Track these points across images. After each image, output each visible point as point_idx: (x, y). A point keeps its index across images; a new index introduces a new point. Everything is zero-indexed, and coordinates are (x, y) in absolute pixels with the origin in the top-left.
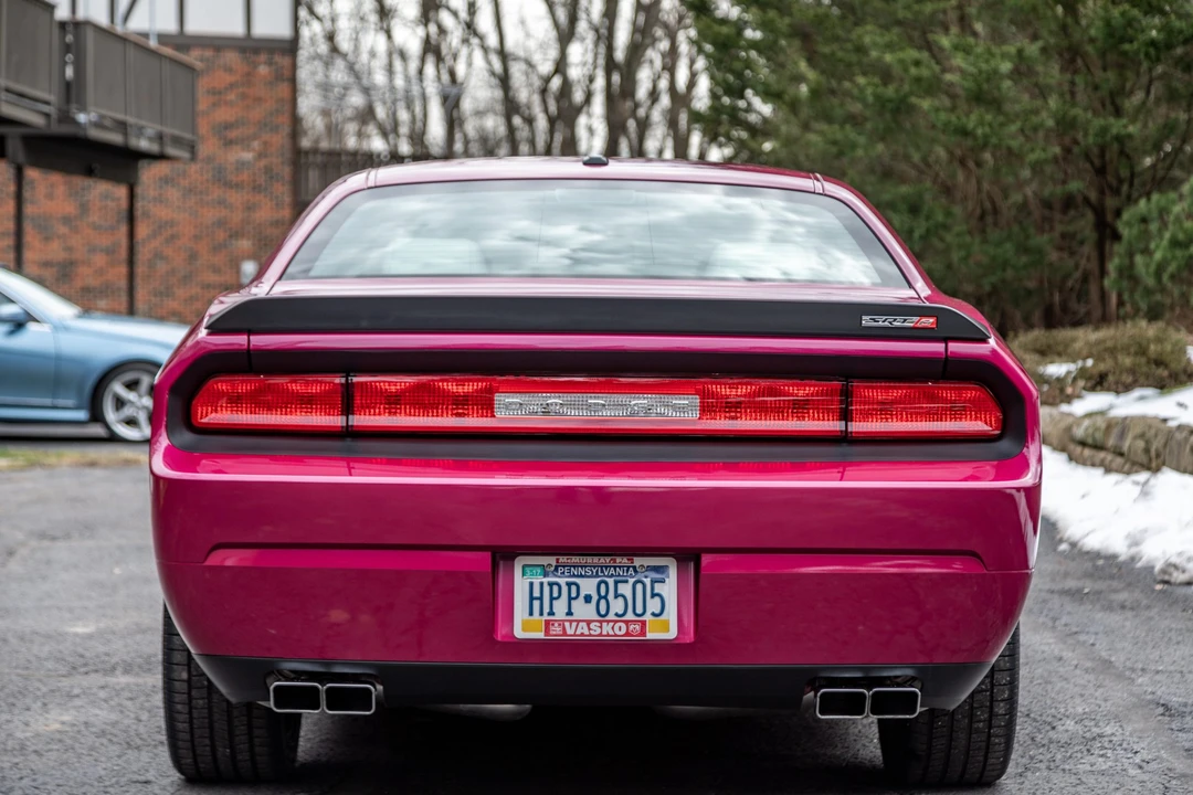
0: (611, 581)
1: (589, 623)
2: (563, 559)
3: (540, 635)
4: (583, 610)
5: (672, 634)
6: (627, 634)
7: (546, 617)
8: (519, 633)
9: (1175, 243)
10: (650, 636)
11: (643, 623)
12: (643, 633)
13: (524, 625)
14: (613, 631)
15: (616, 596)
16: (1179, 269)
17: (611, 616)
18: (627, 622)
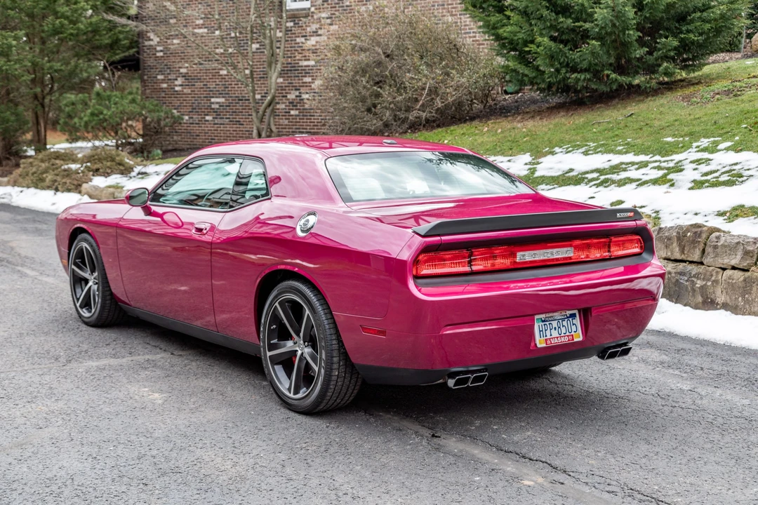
0: (560, 321)
1: (557, 338)
2: (547, 315)
3: (544, 345)
4: (555, 334)
5: (581, 339)
6: (569, 340)
7: (545, 338)
8: (539, 346)
9: (92, 114)
10: (576, 340)
11: (572, 335)
12: (573, 340)
13: (540, 342)
14: (565, 340)
15: (563, 326)
16: (96, 124)
17: (562, 335)
18: (568, 336)
